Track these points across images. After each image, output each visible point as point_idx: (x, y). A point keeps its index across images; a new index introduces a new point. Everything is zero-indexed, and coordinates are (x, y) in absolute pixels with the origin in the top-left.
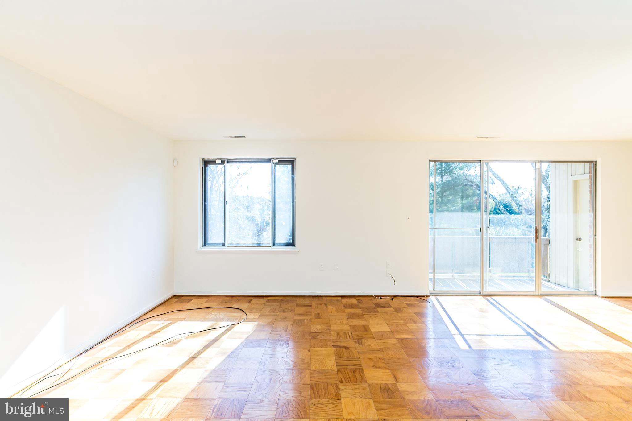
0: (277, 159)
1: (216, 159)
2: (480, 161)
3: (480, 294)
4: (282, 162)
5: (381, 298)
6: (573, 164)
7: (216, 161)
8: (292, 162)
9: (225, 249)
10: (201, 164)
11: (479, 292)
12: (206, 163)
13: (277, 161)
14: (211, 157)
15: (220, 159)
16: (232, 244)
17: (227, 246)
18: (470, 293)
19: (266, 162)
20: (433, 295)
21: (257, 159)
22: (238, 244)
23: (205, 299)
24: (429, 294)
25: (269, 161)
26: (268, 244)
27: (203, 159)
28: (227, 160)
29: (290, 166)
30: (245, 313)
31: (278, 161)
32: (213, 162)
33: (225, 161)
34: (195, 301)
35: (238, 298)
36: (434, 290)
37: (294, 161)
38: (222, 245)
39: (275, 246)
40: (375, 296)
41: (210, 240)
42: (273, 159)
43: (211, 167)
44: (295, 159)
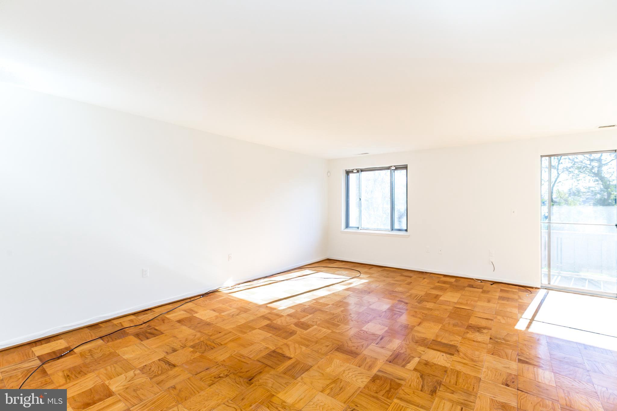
0: (395, 166)
1: (354, 170)
4: (398, 168)
5: (481, 282)
8: (405, 167)
9: (359, 231)
10: (345, 174)
12: (348, 173)
13: (394, 168)
14: (350, 168)
15: (356, 169)
16: (364, 228)
19: (386, 169)
20: (546, 289)
21: (380, 167)
22: (368, 228)
23: (344, 263)
25: (388, 168)
26: (388, 229)
27: (346, 170)
28: (361, 170)
29: (404, 171)
30: (360, 272)
31: (396, 168)
32: (352, 172)
33: (359, 170)
34: (338, 263)
35: (364, 265)
37: (407, 167)
39: (393, 231)
40: (476, 279)
41: (351, 224)
42: (391, 166)
43: (351, 175)
44: (407, 165)
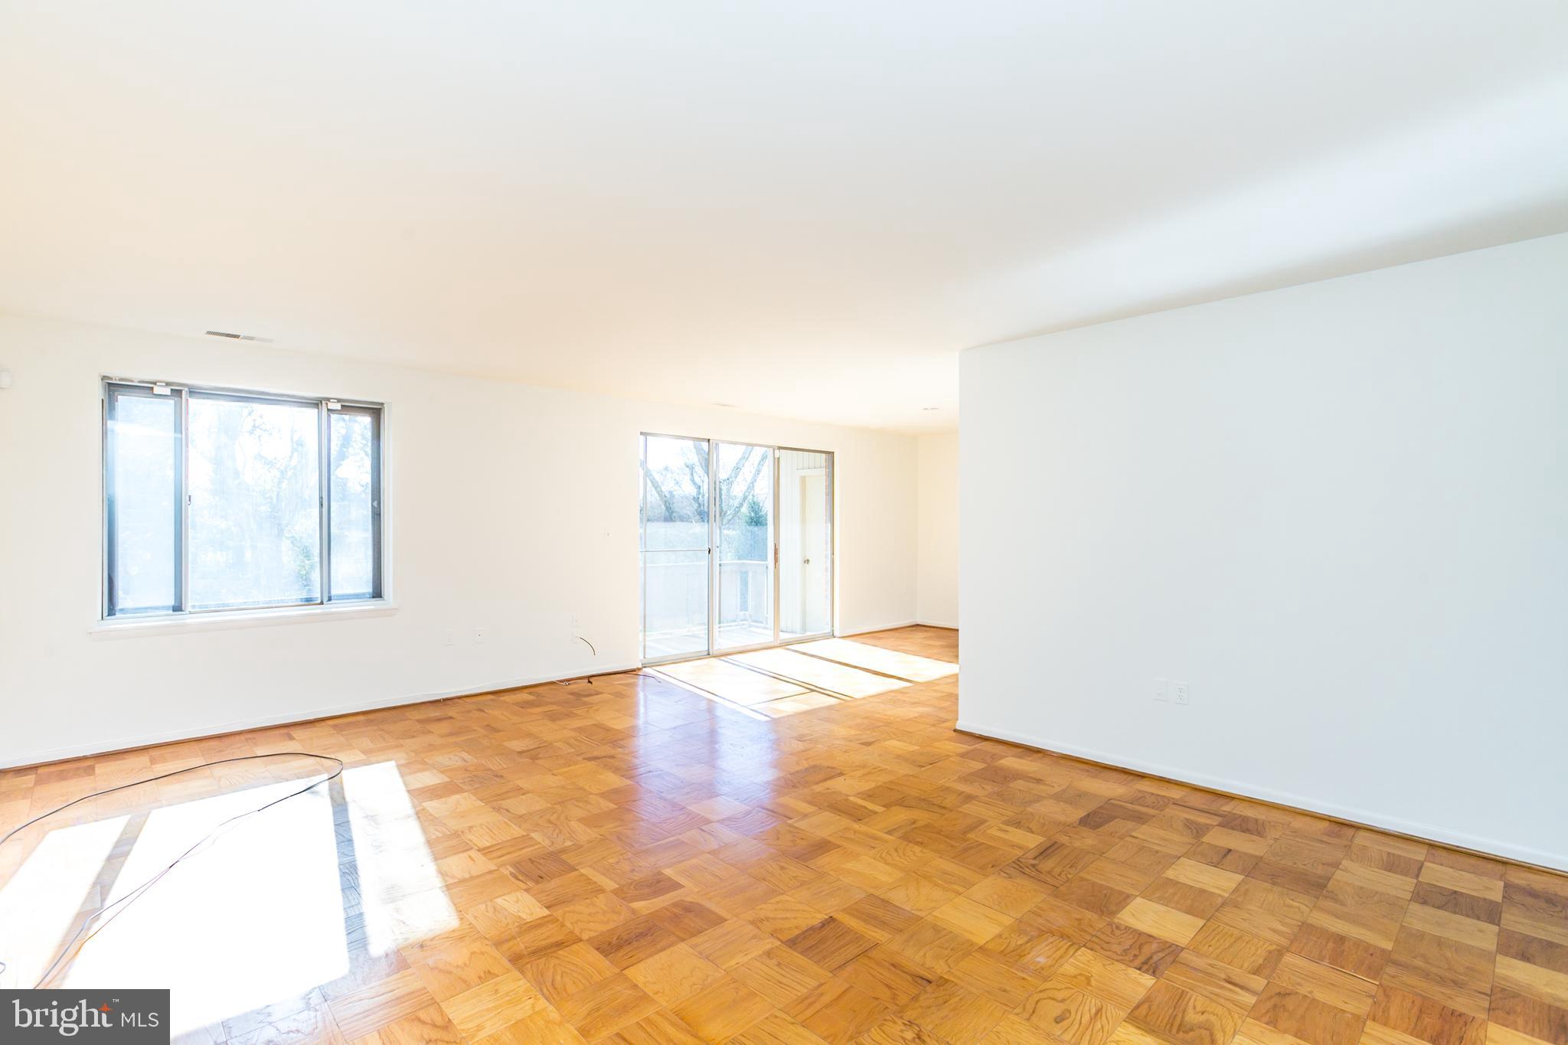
0: (339, 401)
1: (155, 383)
2: (709, 440)
3: (709, 654)
4: (349, 407)
6: (805, 453)
7: (152, 388)
8: (375, 411)
9: (184, 619)
10: (98, 392)
11: (706, 653)
12: (115, 389)
13: (336, 406)
14: (136, 374)
15: (167, 384)
16: (201, 606)
17: (190, 613)
18: (695, 655)
19: (307, 405)
24: (640, 666)
25: (317, 403)
27: (104, 378)
28: (191, 389)
29: (369, 420)
31: (342, 406)
32: (146, 389)
33: (181, 391)
36: (644, 657)
37: (380, 409)
38: (174, 611)
39: (333, 601)
41: (123, 601)
42: (328, 399)
43: (133, 401)
44: (383, 404)
